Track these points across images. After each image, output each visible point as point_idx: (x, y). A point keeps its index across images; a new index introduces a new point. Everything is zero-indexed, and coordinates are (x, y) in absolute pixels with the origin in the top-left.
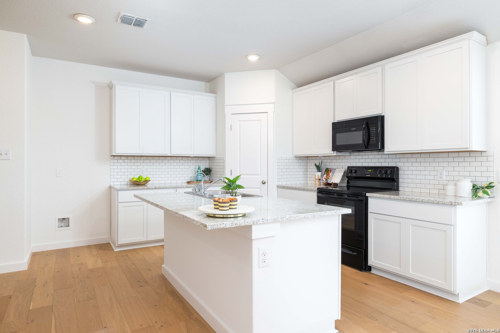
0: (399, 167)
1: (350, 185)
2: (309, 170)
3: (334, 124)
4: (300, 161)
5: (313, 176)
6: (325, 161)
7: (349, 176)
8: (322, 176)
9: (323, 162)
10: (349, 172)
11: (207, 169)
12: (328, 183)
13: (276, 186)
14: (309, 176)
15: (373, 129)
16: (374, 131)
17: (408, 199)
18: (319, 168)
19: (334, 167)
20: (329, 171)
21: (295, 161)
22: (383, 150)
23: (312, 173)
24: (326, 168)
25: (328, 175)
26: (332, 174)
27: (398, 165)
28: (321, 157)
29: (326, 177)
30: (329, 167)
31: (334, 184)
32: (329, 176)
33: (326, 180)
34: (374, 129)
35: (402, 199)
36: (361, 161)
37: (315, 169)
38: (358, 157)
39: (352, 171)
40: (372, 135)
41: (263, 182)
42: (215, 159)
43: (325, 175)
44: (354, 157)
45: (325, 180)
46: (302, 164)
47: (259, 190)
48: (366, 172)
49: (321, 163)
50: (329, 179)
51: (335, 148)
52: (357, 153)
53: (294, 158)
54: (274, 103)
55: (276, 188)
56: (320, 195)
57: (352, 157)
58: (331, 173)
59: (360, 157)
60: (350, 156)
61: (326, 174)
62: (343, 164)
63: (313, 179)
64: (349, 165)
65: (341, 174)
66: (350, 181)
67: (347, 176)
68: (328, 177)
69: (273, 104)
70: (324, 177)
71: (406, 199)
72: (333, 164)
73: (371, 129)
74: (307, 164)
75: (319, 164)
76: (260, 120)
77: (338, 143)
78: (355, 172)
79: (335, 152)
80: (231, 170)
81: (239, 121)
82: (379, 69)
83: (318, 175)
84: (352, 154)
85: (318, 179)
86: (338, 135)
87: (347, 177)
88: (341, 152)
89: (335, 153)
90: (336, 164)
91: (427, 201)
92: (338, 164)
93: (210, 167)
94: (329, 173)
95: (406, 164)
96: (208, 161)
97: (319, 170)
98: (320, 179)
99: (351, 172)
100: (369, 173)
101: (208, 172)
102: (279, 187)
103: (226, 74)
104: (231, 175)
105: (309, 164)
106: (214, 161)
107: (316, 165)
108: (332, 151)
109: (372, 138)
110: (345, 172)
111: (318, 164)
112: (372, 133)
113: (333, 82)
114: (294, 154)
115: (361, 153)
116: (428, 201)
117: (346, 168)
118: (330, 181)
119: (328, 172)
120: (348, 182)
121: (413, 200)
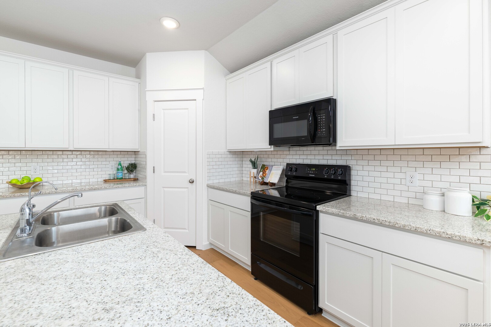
0: (351, 166)
1: (290, 185)
2: (244, 166)
3: (271, 112)
4: (234, 156)
5: (249, 173)
6: (262, 156)
7: (289, 175)
8: (258, 173)
9: (259, 157)
10: (289, 171)
11: (132, 164)
12: (264, 182)
13: (206, 185)
14: (244, 172)
15: (322, 117)
16: (324, 120)
17: (387, 224)
18: (254, 165)
19: (271, 164)
20: (265, 168)
21: (229, 156)
22: (335, 144)
23: (248, 169)
24: (262, 165)
25: (264, 172)
26: (269, 172)
27: (350, 163)
28: (256, 152)
29: (262, 175)
30: (265, 164)
31: (271, 184)
32: (266, 174)
33: (262, 178)
34: (324, 117)
35: (377, 221)
36: (302, 157)
37: (250, 166)
38: (298, 152)
39: (291, 168)
40: (320, 125)
41: (191, 181)
42: (140, 153)
43: (261, 173)
44: (294, 153)
45: (260, 179)
46: (237, 159)
47: (186, 190)
48: (310, 171)
49: (256, 159)
50: (265, 177)
51: (273, 141)
52: (297, 148)
53: (228, 153)
54: (203, 89)
55: (207, 187)
56: (255, 202)
57: (291, 152)
58: (268, 170)
59: (301, 152)
60: (289, 151)
61: (262, 171)
62: (281, 160)
63: (248, 176)
64: (288, 162)
65: (279, 172)
66: (289, 180)
67: (286, 174)
68: (264, 175)
69: (202, 91)
70: (260, 175)
71: (383, 222)
72: (270, 160)
73: (319, 117)
74: (243, 159)
75: (255, 159)
76: (187, 109)
77: (276, 136)
78: (296, 171)
79: (272, 146)
80: (154, 167)
81: (163, 109)
82: (329, 38)
83: (254, 173)
84: (291, 149)
85: (254, 177)
86: (276, 126)
87: (286, 176)
88: (279, 146)
89: (272, 148)
90: (273, 160)
91: (425, 232)
92: (275, 160)
93: (136, 162)
94: (266, 170)
95: (360, 162)
96: (134, 156)
97: (255, 166)
98: (255, 177)
99: (291, 171)
100: (312, 172)
101: (132, 168)
102: (209, 186)
103: (147, 54)
104: (154, 172)
105: (244, 159)
106: (139, 156)
107: (251, 161)
108: (269, 145)
109: (321, 129)
110: (283, 170)
111: (253, 159)
112: (321, 121)
113: (269, 63)
114: (228, 149)
115: (302, 148)
116: (429, 232)
117: (285, 164)
118: (267, 180)
119: (264, 170)
120: (287, 182)
121: (396, 225)
